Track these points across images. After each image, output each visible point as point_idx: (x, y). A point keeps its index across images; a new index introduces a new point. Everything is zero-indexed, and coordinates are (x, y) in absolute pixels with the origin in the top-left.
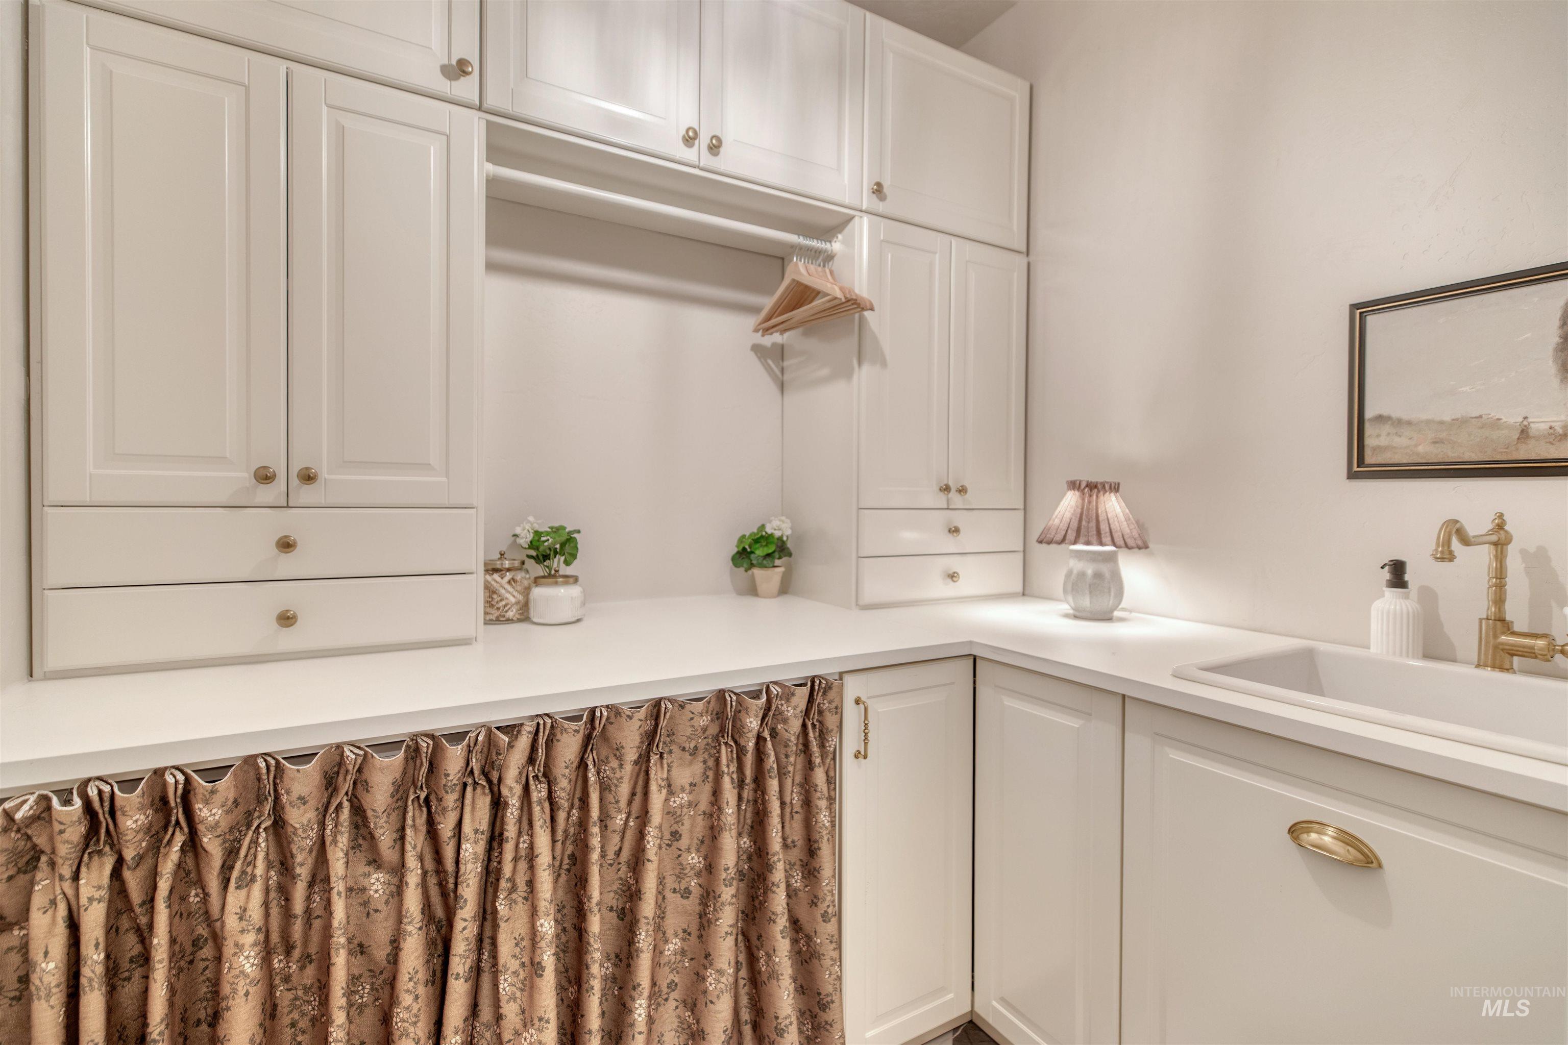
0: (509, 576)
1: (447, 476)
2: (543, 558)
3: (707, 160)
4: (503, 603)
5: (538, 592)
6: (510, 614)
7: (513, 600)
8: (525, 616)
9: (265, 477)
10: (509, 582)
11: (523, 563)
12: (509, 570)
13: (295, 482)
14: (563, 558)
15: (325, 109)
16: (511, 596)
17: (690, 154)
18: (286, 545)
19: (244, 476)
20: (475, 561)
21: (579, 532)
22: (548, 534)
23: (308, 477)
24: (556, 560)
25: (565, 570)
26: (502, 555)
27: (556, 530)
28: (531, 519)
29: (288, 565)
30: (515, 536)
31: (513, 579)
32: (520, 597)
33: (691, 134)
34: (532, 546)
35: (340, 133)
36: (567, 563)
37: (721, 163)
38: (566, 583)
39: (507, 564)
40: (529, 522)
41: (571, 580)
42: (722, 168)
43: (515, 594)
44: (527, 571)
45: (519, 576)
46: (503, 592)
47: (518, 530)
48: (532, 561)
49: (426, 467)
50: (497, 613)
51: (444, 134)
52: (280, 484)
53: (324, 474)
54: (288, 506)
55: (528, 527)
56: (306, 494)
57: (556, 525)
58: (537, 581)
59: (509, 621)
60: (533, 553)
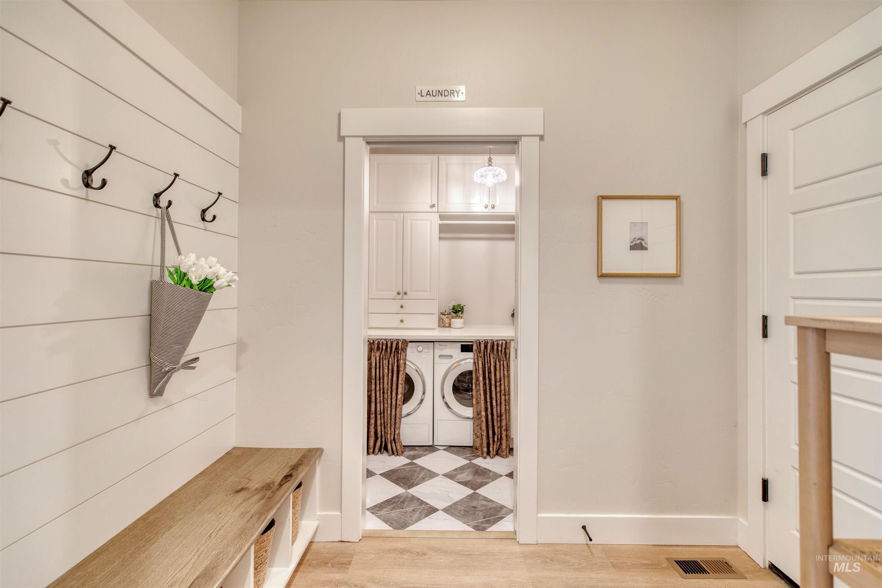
0: (447, 316)
1: (430, 293)
2: (456, 312)
3: (491, 210)
4: (445, 322)
5: (453, 320)
6: (446, 325)
7: (447, 322)
8: (450, 326)
9: (399, 294)
10: (446, 317)
11: (450, 313)
12: (447, 314)
13: (403, 294)
14: (461, 313)
15: (409, 220)
16: (447, 321)
17: (486, 210)
18: (402, 307)
19: (396, 293)
20: (436, 312)
21: (465, 306)
22: (456, 306)
23: (405, 294)
24: (459, 313)
25: (461, 315)
26: (445, 311)
27: (459, 305)
28: (453, 302)
29: (402, 311)
30: (450, 306)
31: (447, 317)
32: (449, 321)
33: (492, 206)
34: (453, 309)
35: (412, 224)
36: (462, 314)
37: (495, 210)
38: (459, 318)
39: (446, 313)
40: (452, 303)
41: (460, 317)
42: (495, 211)
43: (448, 320)
44: (451, 315)
45: (450, 316)
46: (445, 320)
47: (450, 305)
48: (453, 313)
49: (426, 291)
50: (443, 325)
51: (430, 220)
52: (401, 295)
53: (408, 293)
54: (402, 299)
55: (452, 304)
56: (405, 297)
57: (459, 304)
58: (453, 318)
59: (446, 327)
60: (453, 311)
